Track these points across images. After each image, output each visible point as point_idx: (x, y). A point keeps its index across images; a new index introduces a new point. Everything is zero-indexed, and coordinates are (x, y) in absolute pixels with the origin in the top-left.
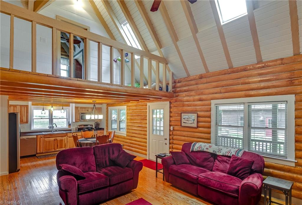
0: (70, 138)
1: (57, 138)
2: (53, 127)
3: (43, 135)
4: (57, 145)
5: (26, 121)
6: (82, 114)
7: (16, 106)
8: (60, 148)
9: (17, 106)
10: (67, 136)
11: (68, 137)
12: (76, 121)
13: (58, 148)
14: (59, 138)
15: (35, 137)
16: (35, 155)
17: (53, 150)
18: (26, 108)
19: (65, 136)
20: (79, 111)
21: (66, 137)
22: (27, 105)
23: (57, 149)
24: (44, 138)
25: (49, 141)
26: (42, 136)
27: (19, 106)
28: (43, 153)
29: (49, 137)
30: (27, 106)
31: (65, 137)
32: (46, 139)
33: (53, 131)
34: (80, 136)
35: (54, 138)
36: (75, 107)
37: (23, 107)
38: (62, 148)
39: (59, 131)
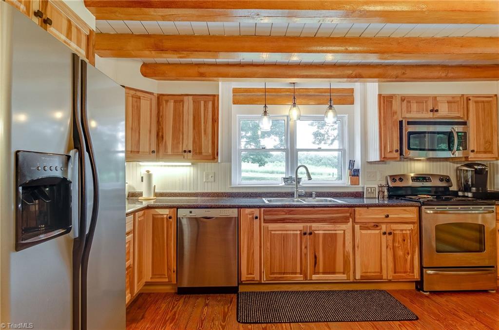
0: (364, 232)
1: (314, 226)
2: (298, 180)
3: (260, 207)
4: (316, 257)
5: (210, 151)
6: (409, 123)
7: (181, 98)
8: (324, 273)
9: (186, 98)
10: (354, 222)
11: (357, 227)
12: (384, 160)
13: (318, 273)
14: (321, 229)
15: (233, 213)
16: (234, 290)
17: (300, 278)
18: (210, 104)
19: (345, 220)
20: (395, 113)
21: (350, 224)
22: (214, 96)
23: (315, 277)
24: (266, 221)
25: (285, 238)
26: (256, 212)
27: (191, 97)
28: (260, 284)
29: (283, 221)
30: (214, 98)
31: (343, 226)
32: (271, 226)
33: (300, 196)
34: (411, 226)
35: (300, 226)
36: (380, 95)
37: (202, 103)
38: (334, 273)
39: (319, 195)
